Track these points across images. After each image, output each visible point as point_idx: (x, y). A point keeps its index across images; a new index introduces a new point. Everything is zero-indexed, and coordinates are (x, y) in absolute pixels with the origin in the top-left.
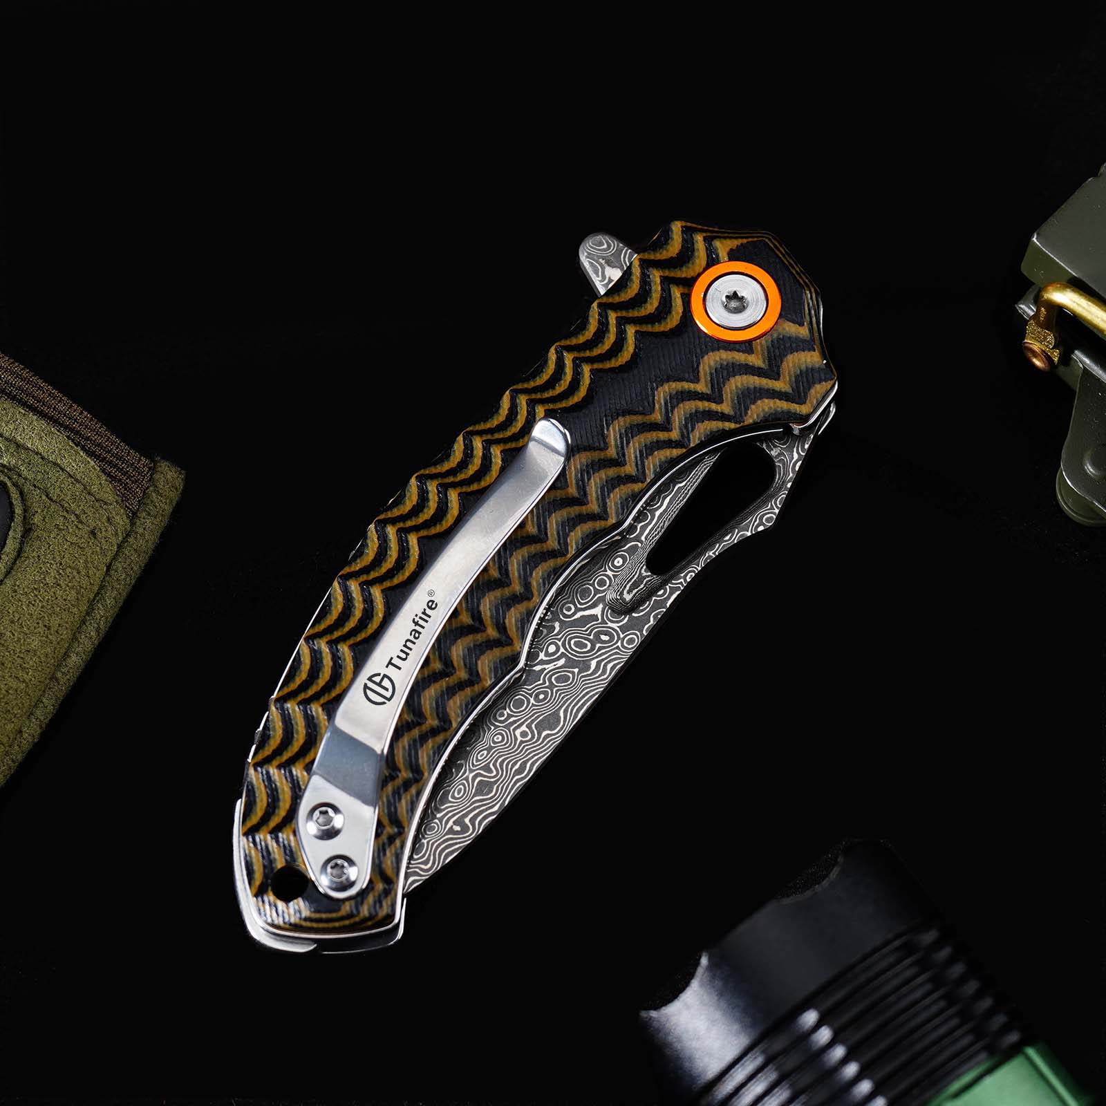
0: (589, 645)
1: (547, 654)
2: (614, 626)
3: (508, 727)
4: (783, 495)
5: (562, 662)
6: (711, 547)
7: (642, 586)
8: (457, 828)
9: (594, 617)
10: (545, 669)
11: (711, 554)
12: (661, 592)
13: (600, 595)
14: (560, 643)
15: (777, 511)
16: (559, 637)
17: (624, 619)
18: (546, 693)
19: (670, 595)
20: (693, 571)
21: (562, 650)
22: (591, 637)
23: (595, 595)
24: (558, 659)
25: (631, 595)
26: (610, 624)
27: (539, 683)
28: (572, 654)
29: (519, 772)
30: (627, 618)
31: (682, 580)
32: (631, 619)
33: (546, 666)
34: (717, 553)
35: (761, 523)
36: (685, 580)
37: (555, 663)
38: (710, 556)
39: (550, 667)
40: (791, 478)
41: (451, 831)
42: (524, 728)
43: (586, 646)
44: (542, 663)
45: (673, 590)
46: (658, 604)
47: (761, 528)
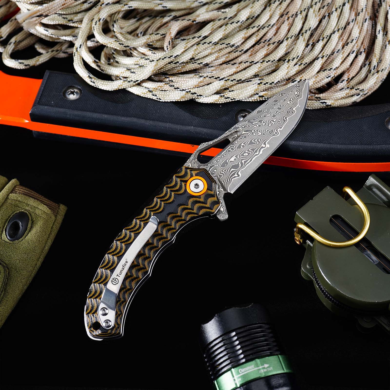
1: (256, 125)
3: (268, 112)
5: (253, 123)
6: (216, 142)
8: (283, 94)
9: (245, 131)
12: (229, 134)
13: (242, 136)
14: (253, 127)
15: (199, 146)
18: (259, 117)
19: (227, 133)
20: (221, 137)
22: (246, 127)
26: (241, 129)
28: (251, 124)
29: (268, 103)
31: (224, 135)
32: (237, 130)
35: (204, 144)
39: (256, 123)
41: (284, 94)
42: (265, 111)
43: (248, 126)
45: (226, 134)
46: (230, 131)
47: (204, 143)
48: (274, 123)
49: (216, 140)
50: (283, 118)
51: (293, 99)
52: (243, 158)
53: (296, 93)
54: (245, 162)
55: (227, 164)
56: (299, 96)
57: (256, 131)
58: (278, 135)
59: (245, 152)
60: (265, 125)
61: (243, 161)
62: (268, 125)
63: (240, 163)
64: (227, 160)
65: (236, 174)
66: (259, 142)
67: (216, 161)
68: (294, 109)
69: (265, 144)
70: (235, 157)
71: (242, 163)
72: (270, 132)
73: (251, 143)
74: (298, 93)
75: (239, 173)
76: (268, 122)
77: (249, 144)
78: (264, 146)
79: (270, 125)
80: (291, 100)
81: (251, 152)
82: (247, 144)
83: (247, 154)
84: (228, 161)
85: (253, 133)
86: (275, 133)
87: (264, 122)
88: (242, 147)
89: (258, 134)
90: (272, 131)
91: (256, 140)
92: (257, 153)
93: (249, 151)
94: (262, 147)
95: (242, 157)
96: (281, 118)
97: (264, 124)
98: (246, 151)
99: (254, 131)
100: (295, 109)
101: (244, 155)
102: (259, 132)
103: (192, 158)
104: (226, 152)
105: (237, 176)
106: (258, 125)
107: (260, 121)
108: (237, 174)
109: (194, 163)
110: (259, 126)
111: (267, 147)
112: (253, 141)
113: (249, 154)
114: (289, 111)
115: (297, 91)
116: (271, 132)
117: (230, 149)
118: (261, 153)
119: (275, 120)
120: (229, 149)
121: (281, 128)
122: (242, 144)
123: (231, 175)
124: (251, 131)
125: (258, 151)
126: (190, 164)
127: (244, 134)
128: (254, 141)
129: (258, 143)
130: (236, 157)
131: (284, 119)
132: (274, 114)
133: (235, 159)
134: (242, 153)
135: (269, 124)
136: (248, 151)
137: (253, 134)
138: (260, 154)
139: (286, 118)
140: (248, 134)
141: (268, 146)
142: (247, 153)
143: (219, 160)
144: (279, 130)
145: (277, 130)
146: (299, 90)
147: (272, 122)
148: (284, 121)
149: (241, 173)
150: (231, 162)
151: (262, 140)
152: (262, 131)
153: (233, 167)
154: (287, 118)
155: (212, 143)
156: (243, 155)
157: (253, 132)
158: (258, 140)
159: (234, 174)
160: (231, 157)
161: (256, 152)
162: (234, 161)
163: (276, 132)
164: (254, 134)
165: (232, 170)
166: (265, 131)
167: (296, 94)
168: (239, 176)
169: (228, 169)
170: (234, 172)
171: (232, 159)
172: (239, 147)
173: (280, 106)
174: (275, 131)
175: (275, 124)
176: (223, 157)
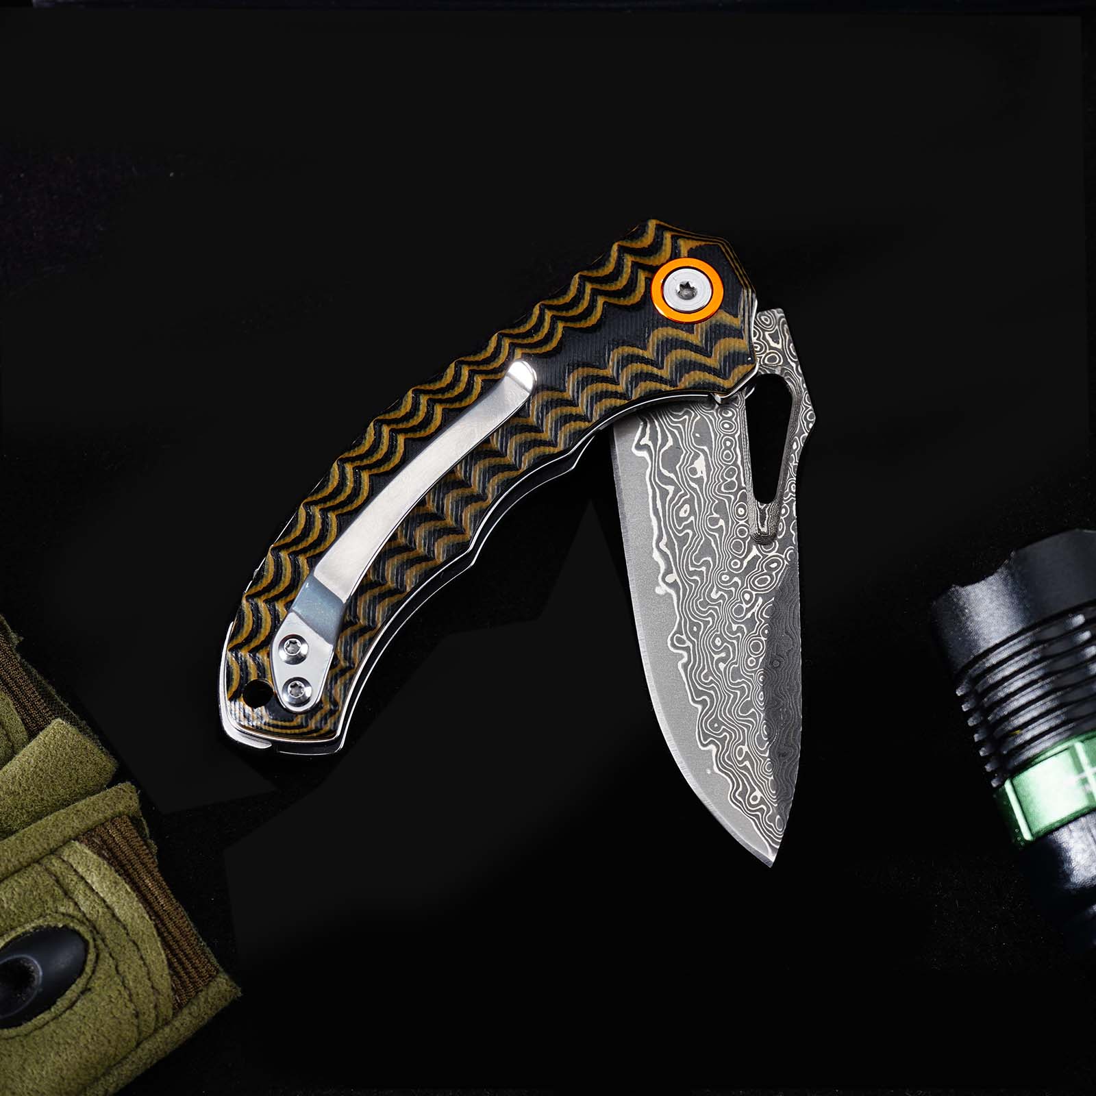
0: (768, 577)
1: (747, 603)
2: (773, 553)
3: (762, 667)
4: (805, 396)
5: (760, 600)
6: (789, 459)
7: (767, 516)
9: (756, 558)
10: (754, 613)
11: (794, 464)
12: (783, 511)
13: (748, 540)
14: (749, 590)
15: (811, 407)
16: (745, 585)
17: (775, 544)
18: (767, 628)
19: (790, 508)
20: (792, 483)
21: (754, 593)
22: (765, 571)
23: (745, 543)
24: (756, 600)
25: (766, 527)
26: (770, 555)
27: (757, 624)
28: (762, 591)
30: (777, 543)
31: (790, 494)
32: (779, 541)
33: (753, 611)
34: (797, 461)
35: (808, 422)
36: (792, 492)
37: (757, 604)
38: (794, 466)
39: (756, 609)
40: (802, 380)
42: (773, 660)
43: (766, 579)
44: (748, 610)
45: (790, 504)
46: (788, 520)
47: (811, 426)
48: (716, 657)
49: (794, 463)
50: (710, 696)
51: (745, 768)
52: (681, 497)
53: (758, 793)
54: (664, 493)
55: (699, 441)
56: (743, 794)
57: (733, 589)
58: (669, 642)
59: (692, 512)
60: (730, 627)
61: (671, 489)
62: (721, 636)
63: (672, 476)
64: (710, 449)
65: (650, 444)
66: (692, 574)
67: (730, 418)
68: (712, 748)
69: (674, 585)
70: (701, 478)
71: (670, 481)
72: (699, 626)
73: (707, 549)
74: (755, 798)
75: (645, 454)
76: (732, 644)
77: (708, 542)
78: (670, 578)
79: (718, 642)
80: (747, 763)
81: (680, 532)
82: (714, 537)
83: (682, 514)
84: (705, 448)
85: (732, 576)
86: (684, 637)
87: (740, 629)
88: (715, 515)
89: (718, 589)
90: (695, 634)
91: (704, 569)
92: (662, 545)
93: (686, 527)
94: (668, 571)
95: (685, 494)
96: (713, 688)
97: (735, 627)
98: (692, 518)
99: (736, 582)
100: (710, 752)
101: (687, 507)
102: (722, 597)
103: (794, 365)
104: (735, 464)
105: (642, 443)
106: (745, 606)
107: (751, 622)
108: (646, 447)
109: (772, 359)
110: (739, 610)
111: (658, 585)
112: (709, 559)
113: (681, 520)
114: (718, 728)
115: (762, 801)
116: (695, 629)
117: (734, 479)
118: (656, 555)
119: (722, 666)
120: (738, 478)
121: (685, 666)
122: (722, 522)
123: (658, 429)
124: (741, 576)
125: (668, 553)
126: (779, 346)
127: (749, 551)
128: (706, 563)
129: (691, 569)
130: (699, 481)
131: (705, 697)
132: (741, 677)
133: (694, 471)
134: (699, 504)
135: (723, 640)
136: (690, 526)
137: (729, 574)
138: (655, 550)
139: (704, 703)
140: (742, 561)
141: (661, 589)
142: (687, 518)
143: (727, 426)
144: (682, 657)
145: (687, 649)
146: (761, 810)
147: (723, 655)
148: (699, 693)
149: (643, 459)
150: (697, 456)
151: (691, 587)
152: (719, 605)
153: (676, 448)
154: (700, 707)
155: (795, 446)
156: (690, 501)
157: (736, 579)
158: (700, 574)
159: (654, 438)
160: (708, 466)
161: (670, 545)
162: (692, 463)
163: (684, 642)
164: (725, 578)
165: (670, 443)
166: (711, 615)
167: (753, 790)
168: (639, 447)
169: (680, 433)
170: (659, 442)
171: (700, 464)
172: (721, 508)
173: (753, 715)
174: (688, 643)
175: (712, 658)
176: (728, 443)
